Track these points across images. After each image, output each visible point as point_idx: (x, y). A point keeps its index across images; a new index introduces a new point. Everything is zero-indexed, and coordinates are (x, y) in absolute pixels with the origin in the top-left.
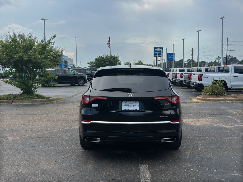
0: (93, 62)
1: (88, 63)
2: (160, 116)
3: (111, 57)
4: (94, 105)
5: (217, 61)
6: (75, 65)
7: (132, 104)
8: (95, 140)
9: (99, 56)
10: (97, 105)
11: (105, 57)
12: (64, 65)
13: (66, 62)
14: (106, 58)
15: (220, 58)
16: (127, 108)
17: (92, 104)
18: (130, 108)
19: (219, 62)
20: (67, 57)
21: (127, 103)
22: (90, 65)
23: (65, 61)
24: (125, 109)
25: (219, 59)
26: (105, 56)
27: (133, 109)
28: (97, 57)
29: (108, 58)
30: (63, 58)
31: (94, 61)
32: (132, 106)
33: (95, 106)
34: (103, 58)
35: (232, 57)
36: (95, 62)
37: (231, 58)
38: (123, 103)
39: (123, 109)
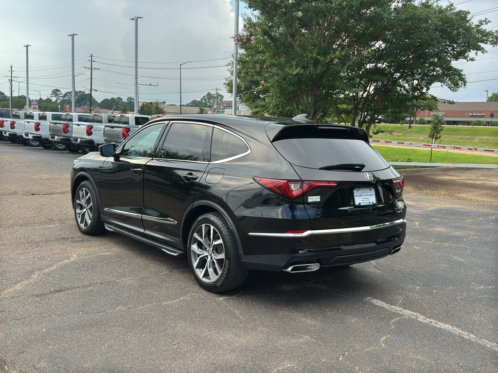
4: (311, 199)
5: (54, 99)
7: (366, 194)
8: (305, 268)
10: (317, 199)
15: (59, 93)
16: (362, 202)
17: (309, 197)
18: (365, 201)
19: (57, 100)
21: (360, 191)
24: (360, 203)
25: (57, 95)
27: (369, 201)
32: (366, 197)
33: (314, 201)
35: (84, 92)
37: (81, 95)
38: (356, 192)
39: (357, 203)
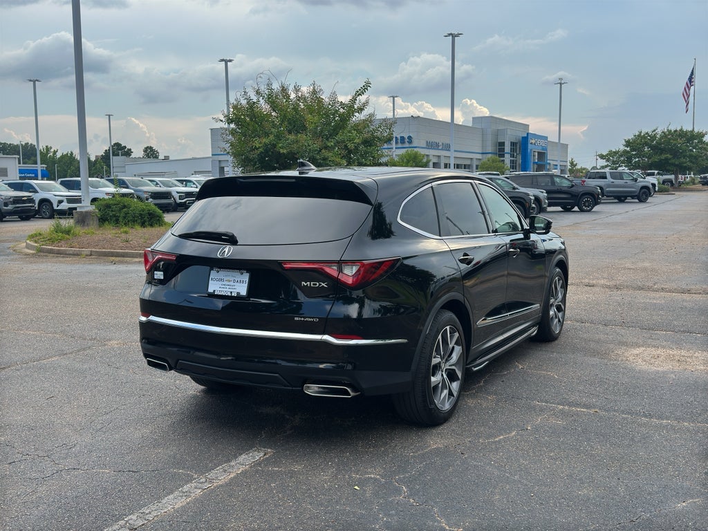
0: (616, 153)
1: (602, 157)
2: (296, 319)
3: (681, 134)
4: (157, 275)
6: (575, 163)
7: (232, 279)
9: (637, 134)
10: (161, 275)
11: (658, 136)
12: (534, 163)
13: (542, 155)
14: (662, 137)
16: (220, 289)
17: (155, 272)
18: (226, 290)
20: (546, 138)
21: (223, 274)
22: (608, 160)
23: (538, 152)
24: (214, 291)
26: (659, 131)
27: (231, 293)
28: (630, 137)
29: (669, 139)
30: (533, 141)
31: (622, 148)
32: (232, 283)
33: (159, 278)
34: (653, 138)
36: (625, 151)
38: (213, 274)
39: (211, 290)
